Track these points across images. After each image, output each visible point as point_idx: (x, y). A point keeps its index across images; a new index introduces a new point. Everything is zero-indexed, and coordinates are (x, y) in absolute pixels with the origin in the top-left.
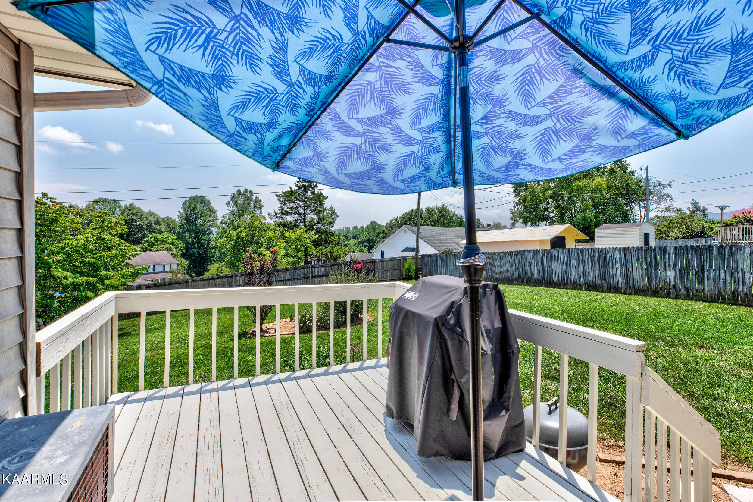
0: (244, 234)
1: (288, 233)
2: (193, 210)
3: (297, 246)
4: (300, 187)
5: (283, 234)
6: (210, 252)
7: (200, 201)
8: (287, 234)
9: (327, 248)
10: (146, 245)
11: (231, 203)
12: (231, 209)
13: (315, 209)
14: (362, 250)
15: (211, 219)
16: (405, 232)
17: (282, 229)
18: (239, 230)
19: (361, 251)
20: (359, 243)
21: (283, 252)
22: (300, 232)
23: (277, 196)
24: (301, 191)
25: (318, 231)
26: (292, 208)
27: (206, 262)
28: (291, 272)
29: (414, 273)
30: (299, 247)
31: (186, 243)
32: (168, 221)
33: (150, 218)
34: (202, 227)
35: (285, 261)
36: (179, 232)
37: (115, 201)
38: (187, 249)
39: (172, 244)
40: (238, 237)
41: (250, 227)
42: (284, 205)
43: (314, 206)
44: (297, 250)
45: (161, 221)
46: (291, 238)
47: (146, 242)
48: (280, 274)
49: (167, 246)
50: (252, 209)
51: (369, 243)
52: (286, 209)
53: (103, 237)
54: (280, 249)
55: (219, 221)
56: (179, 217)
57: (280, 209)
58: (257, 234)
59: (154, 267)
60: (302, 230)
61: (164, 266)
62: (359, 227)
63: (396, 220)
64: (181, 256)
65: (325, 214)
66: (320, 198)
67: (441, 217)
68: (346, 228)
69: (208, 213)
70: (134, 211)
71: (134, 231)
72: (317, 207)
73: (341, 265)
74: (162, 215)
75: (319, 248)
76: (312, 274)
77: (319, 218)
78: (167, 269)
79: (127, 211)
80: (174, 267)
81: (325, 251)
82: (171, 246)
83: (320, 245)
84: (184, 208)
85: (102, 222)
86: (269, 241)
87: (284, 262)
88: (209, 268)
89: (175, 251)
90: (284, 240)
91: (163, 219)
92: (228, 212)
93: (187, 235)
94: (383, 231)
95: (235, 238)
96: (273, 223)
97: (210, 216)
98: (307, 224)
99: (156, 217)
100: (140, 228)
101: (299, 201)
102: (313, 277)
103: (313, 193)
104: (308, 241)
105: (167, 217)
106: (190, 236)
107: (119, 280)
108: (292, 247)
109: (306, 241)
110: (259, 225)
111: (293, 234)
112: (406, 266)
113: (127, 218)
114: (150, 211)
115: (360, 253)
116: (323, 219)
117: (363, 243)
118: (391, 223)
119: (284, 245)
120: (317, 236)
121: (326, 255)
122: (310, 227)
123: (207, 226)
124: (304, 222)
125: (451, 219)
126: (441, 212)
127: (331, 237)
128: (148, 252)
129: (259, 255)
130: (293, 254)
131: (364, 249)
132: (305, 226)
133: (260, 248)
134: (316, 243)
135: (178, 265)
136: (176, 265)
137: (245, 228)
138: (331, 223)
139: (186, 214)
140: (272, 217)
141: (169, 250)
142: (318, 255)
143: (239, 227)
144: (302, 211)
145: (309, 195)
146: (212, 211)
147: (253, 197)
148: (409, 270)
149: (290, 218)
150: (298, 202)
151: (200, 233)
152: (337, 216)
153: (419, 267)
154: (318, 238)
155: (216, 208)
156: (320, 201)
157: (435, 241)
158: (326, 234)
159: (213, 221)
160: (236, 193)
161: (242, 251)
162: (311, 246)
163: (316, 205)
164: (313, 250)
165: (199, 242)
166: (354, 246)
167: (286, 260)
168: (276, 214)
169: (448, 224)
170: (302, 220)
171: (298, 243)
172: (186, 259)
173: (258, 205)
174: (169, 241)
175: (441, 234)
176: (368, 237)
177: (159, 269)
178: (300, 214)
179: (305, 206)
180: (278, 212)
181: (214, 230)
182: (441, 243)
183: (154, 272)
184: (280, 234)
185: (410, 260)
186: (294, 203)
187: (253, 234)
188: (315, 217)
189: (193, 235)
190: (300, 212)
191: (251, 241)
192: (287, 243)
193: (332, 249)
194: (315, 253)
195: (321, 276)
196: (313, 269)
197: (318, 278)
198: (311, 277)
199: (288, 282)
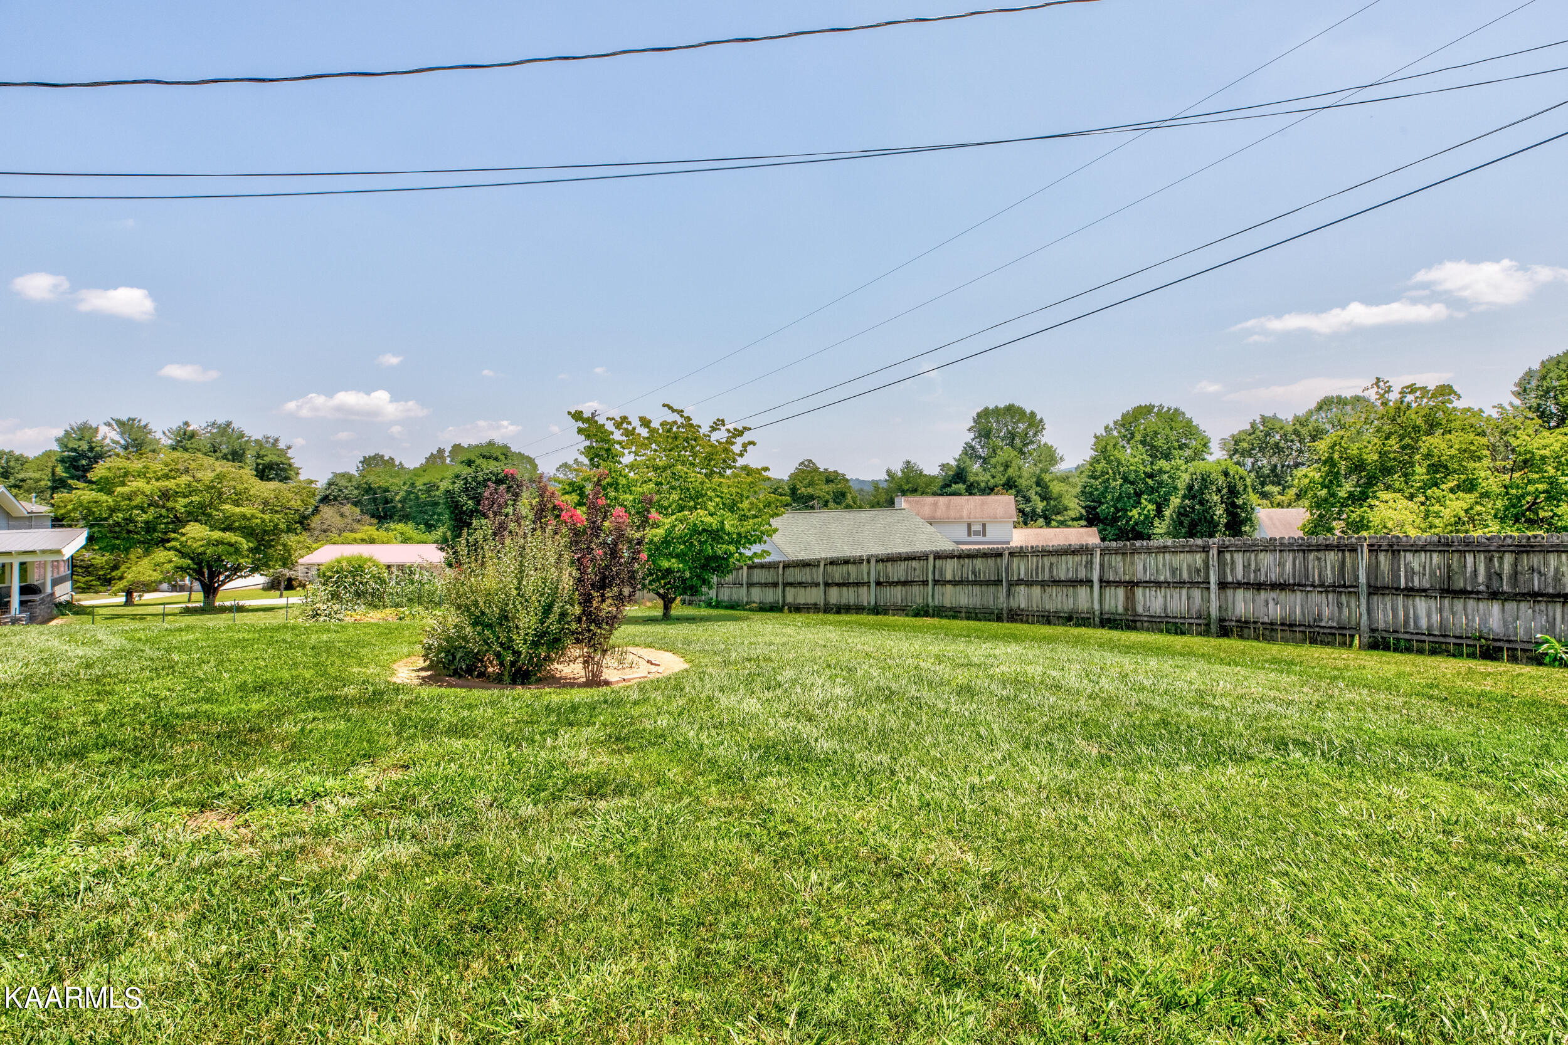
195: (1259, 586)
196: (1228, 556)
197: (1249, 594)
198: (1213, 586)
199: (1139, 592)
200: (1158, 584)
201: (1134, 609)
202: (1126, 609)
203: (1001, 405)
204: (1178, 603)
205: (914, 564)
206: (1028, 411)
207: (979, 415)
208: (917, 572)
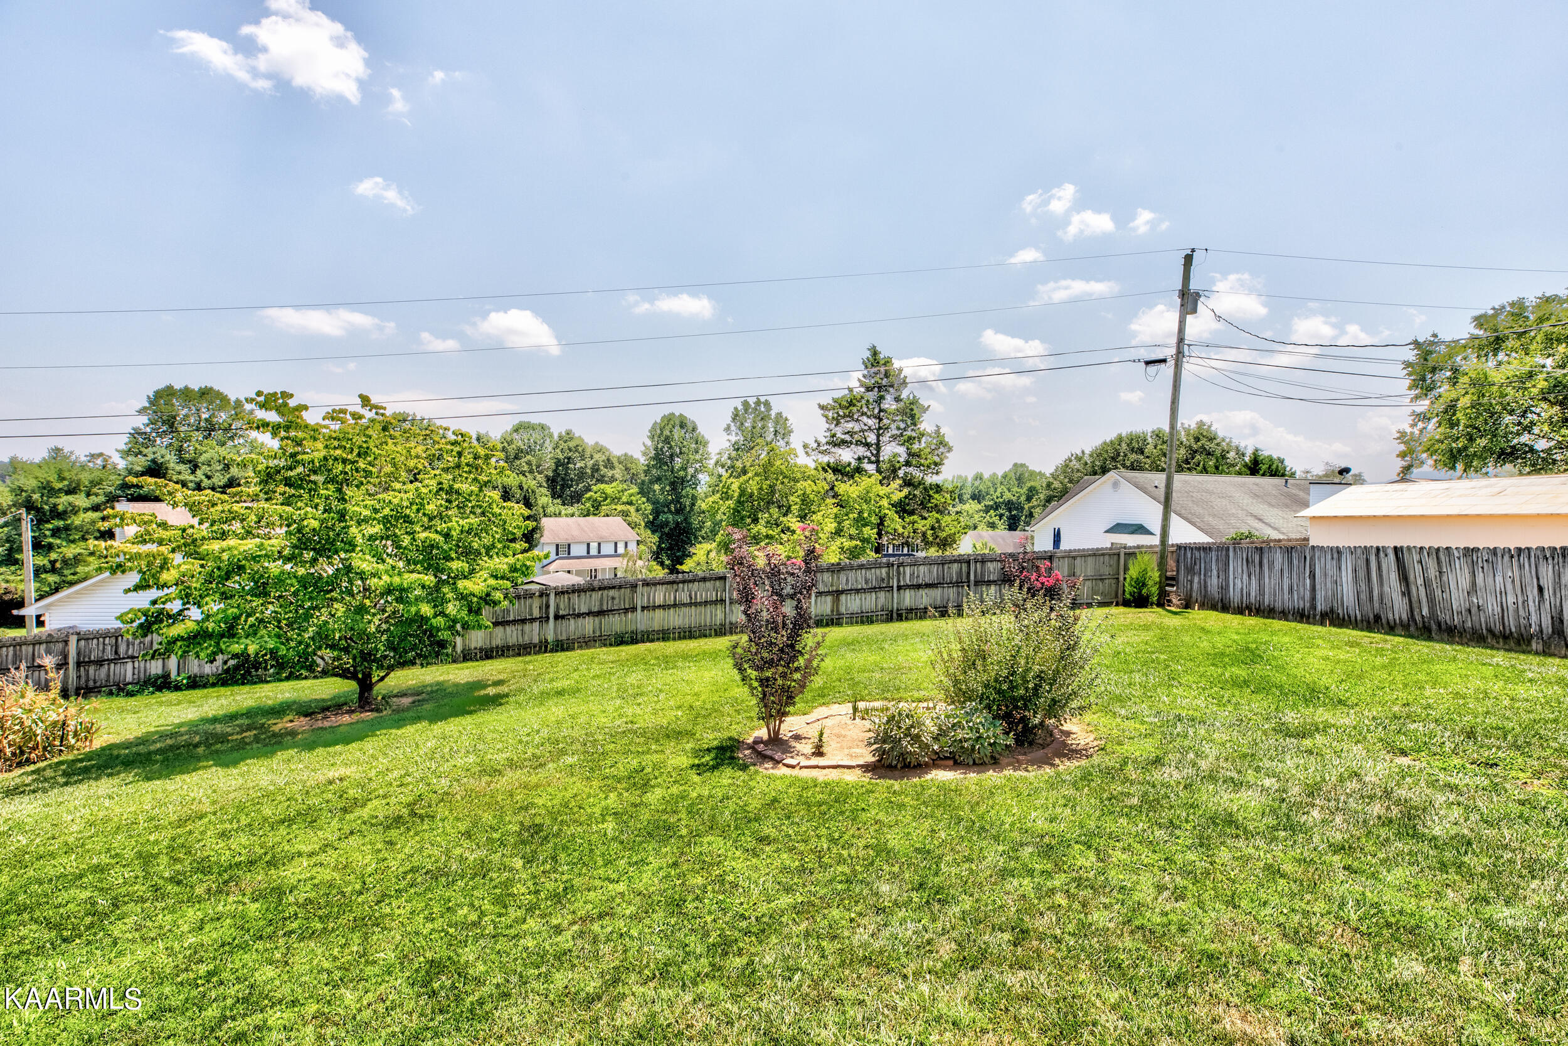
0: (753, 487)
1: (843, 485)
2: (667, 440)
3: (861, 512)
4: (869, 389)
5: (832, 489)
6: (695, 522)
7: (677, 422)
8: (842, 488)
9: (925, 519)
10: (588, 505)
11: (733, 428)
12: (733, 439)
13: (901, 435)
14: (993, 523)
15: (698, 457)
16: (1116, 485)
17: (830, 476)
18: (745, 478)
19: (992, 526)
20: (987, 509)
21: (831, 526)
22: (869, 481)
23: (822, 407)
24: (872, 396)
25: (908, 483)
26: (850, 433)
27: (689, 538)
28: (852, 575)
29: (1155, 590)
30: (866, 515)
31: (655, 503)
32: (626, 462)
33: (597, 456)
34: (682, 473)
35: (835, 546)
36: (643, 482)
37: (543, 427)
38: (656, 513)
39: (630, 503)
40: (743, 492)
41: (766, 470)
42: (837, 425)
43: (898, 428)
44: (861, 522)
45: (615, 461)
46: (849, 497)
47: (589, 499)
48: (827, 577)
49: (620, 508)
50: (770, 437)
51: (1010, 510)
52: (839, 435)
53: (456, 486)
54: (826, 519)
55: (712, 462)
56: (644, 454)
57: (828, 434)
58: (779, 487)
59: (599, 544)
60: (873, 479)
61: (616, 544)
62: (986, 476)
63: (1079, 459)
64: (646, 526)
65: (923, 445)
66: (912, 410)
67: (1196, 452)
68: (960, 477)
69: (693, 446)
70: (572, 444)
71: (572, 480)
72: (905, 429)
73: (968, 562)
74: (617, 450)
75: (907, 520)
76: (899, 581)
77: (909, 454)
78: (621, 550)
79: (563, 445)
80: (632, 546)
81: (922, 526)
82: (628, 507)
83: (912, 513)
84: (652, 437)
85: (460, 454)
86: (803, 501)
87: (833, 548)
88: (692, 550)
89: (635, 517)
90: (834, 501)
91: (619, 458)
92: (728, 444)
93: (657, 487)
94: (1049, 485)
95: (736, 495)
96: (812, 465)
97: (697, 452)
98: (884, 466)
99: (607, 454)
100: (582, 475)
101: (869, 417)
102: (899, 588)
103: (898, 399)
104: (885, 503)
105: (626, 455)
106: (662, 489)
107: (485, 580)
108: (851, 516)
109: (881, 503)
110: (783, 467)
111: (854, 488)
112: (1133, 572)
113: (561, 456)
114: (597, 443)
115: (990, 532)
116: (918, 456)
117: (996, 509)
118: (1067, 466)
119: (835, 510)
120: (906, 491)
121: (924, 534)
122: (889, 473)
123: (691, 471)
124: (878, 462)
125: (1223, 457)
126: (1197, 439)
127: (936, 496)
128: (591, 518)
129: (783, 531)
130: (853, 531)
131: (997, 522)
132: (879, 471)
133: (785, 515)
134: (902, 509)
135: (638, 543)
136: (635, 544)
137: (756, 474)
138: (936, 464)
139: (656, 449)
140: (810, 451)
141: (625, 514)
142: (906, 534)
143: (744, 472)
144: (872, 438)
145: (889, 404)
146: (700, 442)
147: (773, 413)
148: (1141, 583)
149: (847, 456)
150: (865, 419)
151: (678, 484)
152: (950, 450)
153: (1169, 574)
154: (906, 497)
155: (707, 437)
156: (913, 417)
157: (1198, 510)
158: (925, 489)
159: (701, 461)
160: (740, 407)
161: (748, 520)
162: (891, 514)
163: (902, 426)
164: (895, 522)
165: (677, 501)
166: (976, 516)
167: (838, 543)
168: (819, 445)
169: (1217, 468)
170: (873, 459)
171: (865, 507)
172: (653, 532)
173: (783, 429)
174: (624, 499)
175: (1211, 493)
176: (1008, 496)
177: (608, 549)
178: (867, 445)
179: (880, 428)
180: (824, 441)
181: (703, 478)
182: (1214, 516)
183: (599, 555)
184: (827, 487)
185: (1146, 557)
186: (857, 420)
187: (772, 487)
188: (901, 450)
189: (668, 488)
190: (869, 440)
191: (769, 499)
192: (841, 506)
193: (938, 521)
194: (901, 530)
195: (918, 587)
196: (901, 569)
197: (912, 592)
198: (895, 589)
199: (843, 598)
200: (858, 591)
201: (838, 610)
202: (832, 611)
203: (195, 386)
204: (869, 602)
205: (612, 593)
206: (233, 399)
207: (158, 394)
208: (616, 602)
